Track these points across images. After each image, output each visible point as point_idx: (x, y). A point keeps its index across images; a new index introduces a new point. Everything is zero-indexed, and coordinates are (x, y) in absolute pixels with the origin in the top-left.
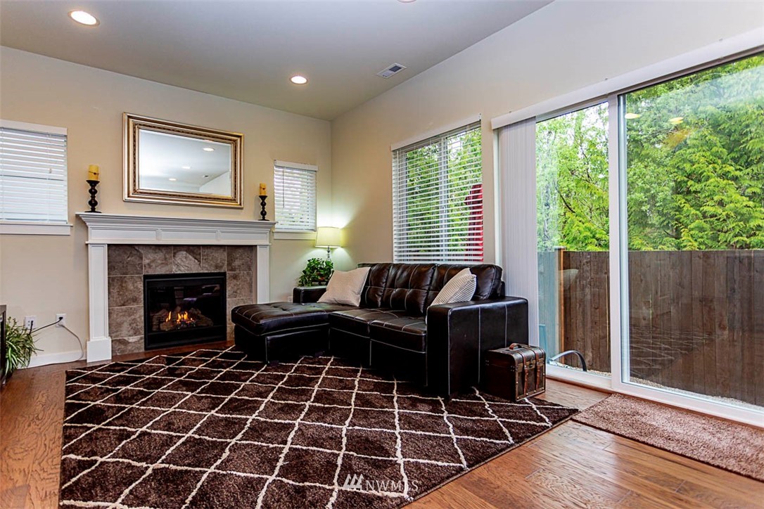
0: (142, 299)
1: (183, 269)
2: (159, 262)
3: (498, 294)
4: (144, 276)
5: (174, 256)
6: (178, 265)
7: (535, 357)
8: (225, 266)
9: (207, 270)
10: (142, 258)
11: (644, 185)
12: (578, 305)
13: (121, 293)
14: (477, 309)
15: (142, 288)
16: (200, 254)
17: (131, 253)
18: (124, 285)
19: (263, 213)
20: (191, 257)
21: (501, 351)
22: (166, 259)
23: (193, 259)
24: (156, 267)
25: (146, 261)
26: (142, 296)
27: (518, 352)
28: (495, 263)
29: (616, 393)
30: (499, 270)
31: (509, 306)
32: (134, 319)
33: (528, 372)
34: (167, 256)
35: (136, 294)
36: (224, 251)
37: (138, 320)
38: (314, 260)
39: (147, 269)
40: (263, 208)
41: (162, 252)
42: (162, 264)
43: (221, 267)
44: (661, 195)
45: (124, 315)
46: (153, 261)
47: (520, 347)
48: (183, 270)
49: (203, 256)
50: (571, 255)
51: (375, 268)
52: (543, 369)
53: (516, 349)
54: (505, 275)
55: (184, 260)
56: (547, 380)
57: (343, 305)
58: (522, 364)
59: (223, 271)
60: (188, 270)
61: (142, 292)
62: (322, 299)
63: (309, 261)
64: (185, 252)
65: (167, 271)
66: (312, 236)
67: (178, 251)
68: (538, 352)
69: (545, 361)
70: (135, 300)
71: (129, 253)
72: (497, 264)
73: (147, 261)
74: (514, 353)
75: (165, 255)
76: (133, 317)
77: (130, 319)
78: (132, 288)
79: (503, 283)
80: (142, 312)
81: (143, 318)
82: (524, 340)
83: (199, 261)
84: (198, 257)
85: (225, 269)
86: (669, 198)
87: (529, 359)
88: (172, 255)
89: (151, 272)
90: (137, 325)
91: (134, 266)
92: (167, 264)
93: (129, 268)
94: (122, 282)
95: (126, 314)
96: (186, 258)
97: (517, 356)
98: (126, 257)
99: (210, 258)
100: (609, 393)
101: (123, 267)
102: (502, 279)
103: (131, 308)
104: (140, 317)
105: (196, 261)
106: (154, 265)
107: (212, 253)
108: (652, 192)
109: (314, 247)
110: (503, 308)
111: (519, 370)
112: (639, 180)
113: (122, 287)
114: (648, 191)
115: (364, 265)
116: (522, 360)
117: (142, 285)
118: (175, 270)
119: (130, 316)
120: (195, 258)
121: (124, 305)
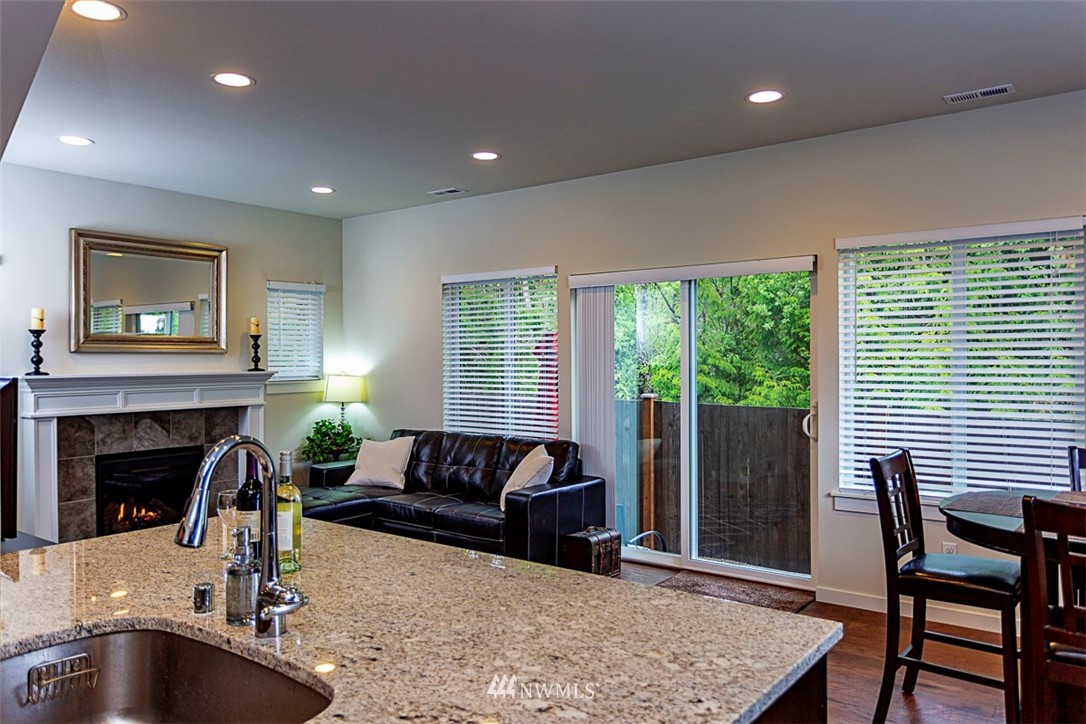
0: (94, 490)
1: (146, 444)
2: (116, 436)
3: (576, 475)
4: (97, 457)
5: (135, 427)
6: (140, 439)
7: (611, 539)
8: (203, 437)
9: (178, 443)
10: (93, 432)
11: (766, 293)
12: (670, 471)
13: (67, 482)
14: (556, 493)
15: (94, 474)
16: (169, 421)
17: (80, 426)
18: (71, 471)
19: (256, 360)
20: (157, 426)
21: (578, 535)
22: (124, 431)
23: (160, 429)
24: (112, 443)
25: (99, 436)
26: (94, 486)
27: (595, 535)
28: (571, 437)
29: (684, 570)
30: (576, 446)
31: (586, 488)
32: (85, 519)
33: (604, 554)
34: (127, 428)
35: (85, 484)
36: (201, 415)
37: (89, 519)
38: (324, 422)
39: (101, 447)
40: (256, 352)
41: (120, 421)
42: (120, 438)
43: (197, 438)
44: (787, 309)
45: (70, 514)
46: (108, 435)
47: (596, 530)
48: (147, 446)
49: (175, 423)
50: (664, 407)
51: (421, 437)
52: (618, 551)
53: (592, 532)
54: (582, 451)
55: (148, 431)
56: (622, 563)
57: (384, 488)
58: (597, 547)
59: (199, 444)
60: (154, 446)
61: (94, 480)
62: (352, 480)
63: (317, 423)
64: (149, 420)
65: (126, 449)
66: (318, 386)
67: (140, 420)
68: (614, 533)
69: (620, 543)
70: (84, 492)
71: (77, 425)
72: (574, 440)
73: (101, 436)
74: (591, 536)
75: (123, 426)
76: (82, 516)
77: (78, 518)
78: (81, 475)
79: (580, 461)
80: (93, 508)
81: (95, 517)
82: (601, 523)
83: (168, 432)
84: (166, 426)
85: (202, 440)
86: (797, 312)
87: (605, 541)
88: (133, 425)
89: (106, 451)
90: (88, 527)
91: (84, 443)
92: (126, 439)
93: (77, 446)
94: (68, 467)
95: (74, 511)
96: (151, 428)
97: (593, 539)
98: (74, 432)
99: (183, 426)
100: (677, 570)
101: (70, 446)
102: (579, 457)
103: (80, 504)
104: (91, 515)
105: (164, 432)
106: (109, 441)
107: (184, 418)
108: (777, 304)
109: (320, 401)
110: (580, 490)
111: (595, 553)
112: (761, 286)
113: (69, 474)
114: (773, 300)
115: (402, 433)
116: (598, 543)
117: (94, 470)
118: (136, 446)
119: (78, 514)
120: (163, 428)
121: (70, 499)
